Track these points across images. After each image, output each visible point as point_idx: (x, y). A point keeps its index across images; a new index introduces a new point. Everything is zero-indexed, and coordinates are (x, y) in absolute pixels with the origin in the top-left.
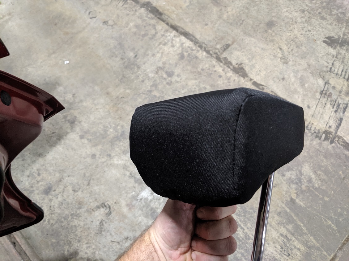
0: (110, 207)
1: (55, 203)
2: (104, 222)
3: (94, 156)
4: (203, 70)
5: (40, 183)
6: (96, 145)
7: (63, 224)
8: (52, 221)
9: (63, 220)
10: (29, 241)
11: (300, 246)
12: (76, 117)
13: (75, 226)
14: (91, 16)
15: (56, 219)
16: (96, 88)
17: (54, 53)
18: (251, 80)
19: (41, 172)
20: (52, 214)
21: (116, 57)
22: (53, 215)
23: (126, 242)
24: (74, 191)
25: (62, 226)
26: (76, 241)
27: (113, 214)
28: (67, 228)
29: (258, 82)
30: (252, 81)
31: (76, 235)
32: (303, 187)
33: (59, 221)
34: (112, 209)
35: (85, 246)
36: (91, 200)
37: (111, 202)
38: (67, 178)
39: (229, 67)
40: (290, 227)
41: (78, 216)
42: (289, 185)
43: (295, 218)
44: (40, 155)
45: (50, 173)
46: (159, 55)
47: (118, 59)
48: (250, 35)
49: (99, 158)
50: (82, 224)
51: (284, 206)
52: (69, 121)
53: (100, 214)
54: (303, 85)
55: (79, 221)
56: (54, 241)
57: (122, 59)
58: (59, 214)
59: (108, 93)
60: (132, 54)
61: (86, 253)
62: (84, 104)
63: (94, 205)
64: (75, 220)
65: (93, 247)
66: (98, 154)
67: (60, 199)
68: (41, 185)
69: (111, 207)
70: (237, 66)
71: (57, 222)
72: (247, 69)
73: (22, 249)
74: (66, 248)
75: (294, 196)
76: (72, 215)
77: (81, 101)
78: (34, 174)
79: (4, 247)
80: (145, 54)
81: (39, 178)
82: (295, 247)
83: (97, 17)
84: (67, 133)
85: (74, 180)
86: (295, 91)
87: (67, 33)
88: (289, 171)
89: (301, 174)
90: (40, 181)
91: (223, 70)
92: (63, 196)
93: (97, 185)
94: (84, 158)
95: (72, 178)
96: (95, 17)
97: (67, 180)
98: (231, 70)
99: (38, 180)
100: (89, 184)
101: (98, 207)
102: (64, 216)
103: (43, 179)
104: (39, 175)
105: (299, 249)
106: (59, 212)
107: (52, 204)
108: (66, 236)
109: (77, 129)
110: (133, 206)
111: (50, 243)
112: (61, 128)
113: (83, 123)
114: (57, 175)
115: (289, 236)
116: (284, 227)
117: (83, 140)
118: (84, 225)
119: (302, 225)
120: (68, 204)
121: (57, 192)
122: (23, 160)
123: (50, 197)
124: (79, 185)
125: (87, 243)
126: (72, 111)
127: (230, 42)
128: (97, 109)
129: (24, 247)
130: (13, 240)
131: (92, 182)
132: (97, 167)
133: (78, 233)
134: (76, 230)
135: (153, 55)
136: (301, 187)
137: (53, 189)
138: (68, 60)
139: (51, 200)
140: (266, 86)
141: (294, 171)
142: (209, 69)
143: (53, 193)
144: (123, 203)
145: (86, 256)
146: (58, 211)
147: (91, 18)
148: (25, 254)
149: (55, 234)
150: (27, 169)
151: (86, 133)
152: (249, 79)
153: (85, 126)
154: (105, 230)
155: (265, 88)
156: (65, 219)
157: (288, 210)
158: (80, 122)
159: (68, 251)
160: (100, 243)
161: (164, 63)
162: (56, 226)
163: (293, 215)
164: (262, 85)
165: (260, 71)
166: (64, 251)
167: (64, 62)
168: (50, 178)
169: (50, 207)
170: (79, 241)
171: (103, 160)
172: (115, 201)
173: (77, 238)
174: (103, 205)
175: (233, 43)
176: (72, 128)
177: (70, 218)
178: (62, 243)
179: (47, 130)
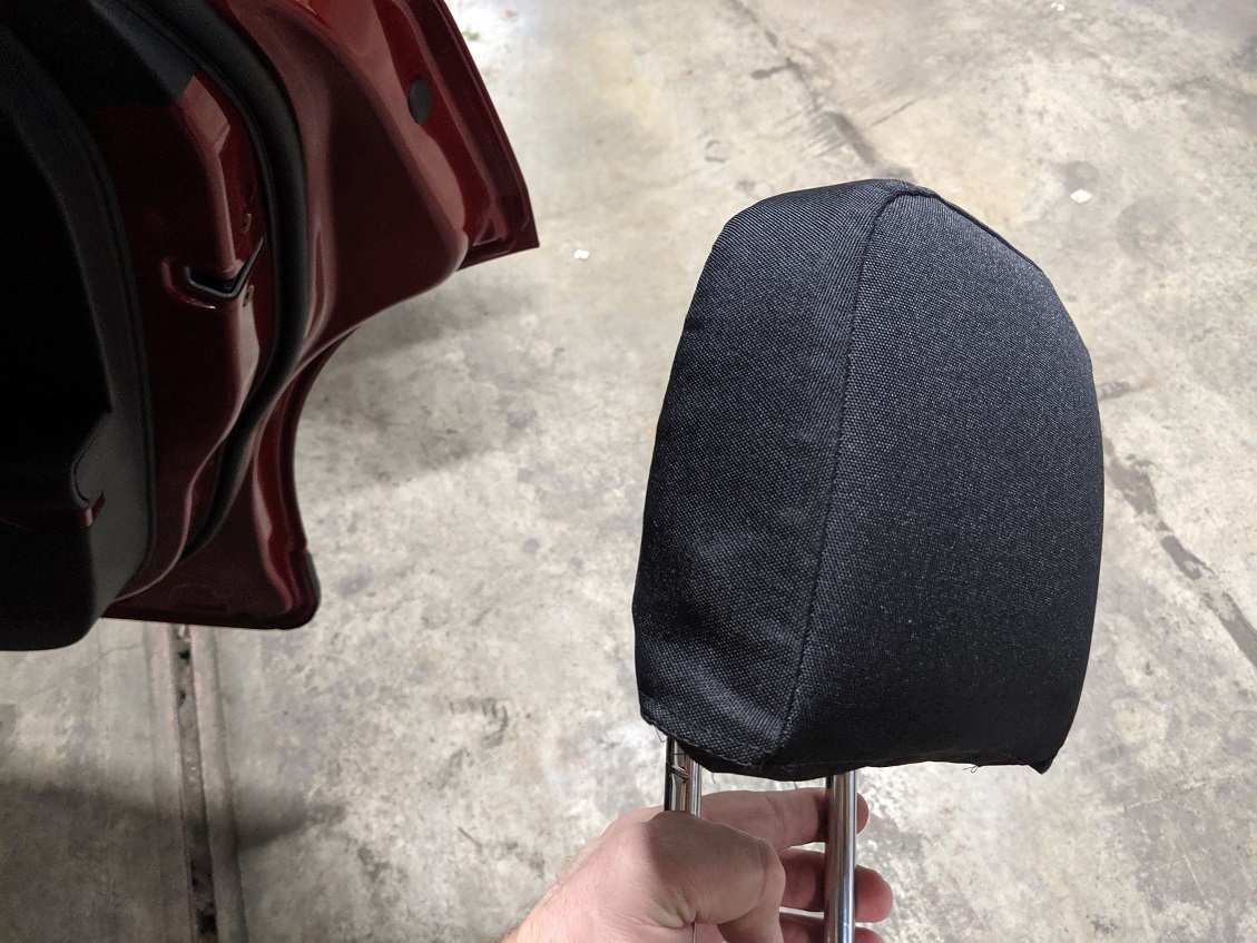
0: (505, 720)
1: (356, 630)
2: (466, 760)
3: (532, 545)
5: (343, 556)
6: (554, 517)
7: (345, 705)
8: (318, 681)
9: (351, 691)
10: (226, 708)
12: (535, 414)
13: (377, 729)
14: (711, 152)
15: (333, 678)
16: (633, 357)
18: (1163, 527)
19: (360, 525)
20: (328, 658)
22: (331, 665)
23: (502, 856)
24: (426, 621)
25: (339, 710)
26: (358, 775)
27: (507, 748)
28: (351, 722)
29: (1187, 546)
30: (1166, 534)
31: (366, 758)
33: (339, 690)
34: (509, 729)
35: (374, 804)
36: (460, 673)
37: (513, 708)
38: (423, 575)
41: (401, 701)
44: (382, 476)
45: (384, 541)
48: (1215, 385)
49: (545, 558)
50: (399, 730)
52: (510, 415)
53: (466, 728)
55: (397, 717)
56: (295, 740)
58: (350, 670)
61: (368, 827)
62: (577, 387)
63: (461, 690)
64: (384, 710)
65: (399, 819)
66: (548, 543)
67: (374, 625)
68: (343, 561)
69: (511, 723)
70: (1127, 464)
71: (330, 690)
72: (1161, 486)
73: (193, 723)
76: (383, 689)
77: (572, 376)
78: (340, 521)
79: (150, 689)
81: (346, 541)
83: (728, 163)
84: (489, 448)
85: (443, 590)
87: (619, 176)
88: (1183, 901)
90: (346, 549)
92: (386, 621)
93: (500, 636)
94: (502, 540)
95: (438, 581)
96: (722, 161)
97: (421, 580)
99: (342, 544)
100: (477, 622)
101: (471, 705)
102: (361, 681)
106: (353, 662)
108: (337, 746)
109: (523, 449)
110: (578, 754)
111: (280, 742)
112: (479, 426)
113: (546, 439)
114: (402, 553)
117: (522, 486)
118: (405, 737)
120: (390, 652)
121: (376, 601)
122: (330, 470)
123: (351, 607)
124: (447, 610)
125: (385, 799)
126: (531, 393)
127: (1132, 380)
128: (606, 416)
129: (204, 718)
130: (185, 682)
131: (490, 617)
132: (527, 580)
133: (376, 754)
134: (374, 743)
137: (370, 589)
138: (591, 250)
139: (346, 618)
140: (1210, 570)
141: (1205, 908)
143: (365, 599)
144: (552, 731)
145: (362, 836)
146: (350, 658)
147: (708, 159)
148: (196, 740)
149: (309, 722)
150: (327, 499)
151: (542, 469)
152: (1156, 522)
153: (551, 449)
154: (456, 786)
155: (1206, 574)
156: (358, 691)
158: (539, 432)
159: (319, 793)
160: (422, 818)
162: (325, 699)
164: (1196, 560)
165: (1207, 511)
166: (309, 788)
167: (575, 250)
168: (377, 554)
169: (336, 636)
170: (366, 780)
171: (554, 569)
172: (530, 709)
173: (364, 769)
174: (489, 706)
175: (1143, 386)
176: (509, 441)
177: (375, 696)
178: (314, 758)
179: (436, 414)
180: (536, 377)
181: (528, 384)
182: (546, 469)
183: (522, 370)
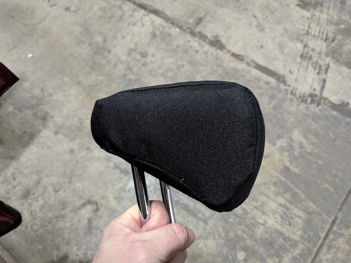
0: (96, 203)
1: (36, 206)
2: (92, 220)
3: (72, 151)
4: (178, 46)
5: (17, 188)
6: (73, 139)
7: (48, 228)
8: (35, 227)
9: (47, 224)
10: (12, 252)
11: (300, 213)
12: (47, 113)
13: (62, 229)
14: (51, 3)
15: (39, 224)
16: (66, 79)
17: (15, 47)
18: (229, 51)
19: (16, 176)
20: (34, 219)
21: (84, 43)
22: (36, 221)
24: (56, 191)
25: (47, 231)
26: (65, 244)
27: (102, 209)
28: (53, 232)
29: (237, 52)
30: (230, 53)
31: (64, 238)
32: (296, 153)
33: (43, 226)
34: (99, 205)
35: (75, 248)
36: (75, 199)
37: (96, 198)
38: (45, 179)
39: (204, 41)
40: (288, 196)
41: (63, 217)
42: (282, 154)
43: (291, 186)
44: (13, 158)
45: (26, 176)
46: (129, 37)
47: (86, 45)
49: (78, 153)
50: (68, 225)
51: (278, 175)
52: (40, 118)
53: (86, 213)
54: (282, 51)
55: (65, 222)
56: (40, 247)
57: (90, 45)
58: (42, 218)
59: (79, 83)
60: (100, 39)
61: (77, 255)
62: (55, 97)
63: (79, 203)
64: (60, 222)
65: (84, 247)
66: (76, 149)
67: (41, 202)
68: (18, 190)
69: (99, 202)
70: (212, 39)
71: (40, 227)
72: (223, 41)
74: (55, 253)
75: (288, 164)
76: (56, 217)
77: (51, 95)
78: (9, 179)
80: (114, 37)
81: (15, 183)
82: (295, 215)
83: (58, 5)
84: (39, 131)
85: (54, 179)
86: (275, 58)
87: (26, 25)
88: (279, 140)
89: (292, 140)
90: (17, 186)
91: (200, 45)
92: (43, 198)
93: (80, 182)
94: (62, 155)
95: (51, 178)
96: (55, 5)
97: (46, 181)
98: (208, 43)
99: (14, 185)
100: (70, 182)
101: (84, 205)
102: (47, 219)
103: (19, 184)
104: (14, 179)
105: (299, 217)
106: (42, 216)
107: (33, 208)
108: (53, 240)
109: (50, 125)
110: (122, 198)
111: (36, 251)
112: (32, 126)
113: (56, 118)
114: (35, 177)
115: (288, 205)
116: (282, 196)
117: (58, 136)
118: (71, 226)
119: (299, 192)
120: (50, 206)
121: (36, 195)
123: (30, 201)
124: (59, 184)
125: (77, 245)
126: (42, 107)
127: (202, 15)
128: (69, 101)
131: (73, 179)
132: (77, 162)
133: (66, 234)
134: (63, 233)
135: (123, 37)
136: (293, 154)
137: (32, 192)
138: (32, 53)
139: (31, 205)
140: (245, 56)
141: (284, 138)
142: (184, 45)
143: (33, 197)
144: (111, 197)
145: (77, 258)
146: (40, 215)
147: (51, 6)
149: (41, 240)
151: (60, 128)
152: (227, 51)
153: (59, 120)
154: (94, 228)
155: (245, 58)
156: (49, 222)
157: (284, 179)
158: (52, 117)
159: (57, 256)
160: (91, 242)
161: (136, 44)
162: (41, 231)
163: (289, 183)
164: (241, 56)
166: (53, 256)
167: (27, 55)
168: (28, 181)
169: (31, 212)
170: (68, 244)
171: (83, 154)
172: (101, 195)
173: (66, 241)
174: (89, 202)
176: (45, 126)
177: (55, 220)
178: (49, 248)
179: (17, 130)
180: (40, 101)
181: (38, 105)
182: (61, 127)
183: (34, 101)
